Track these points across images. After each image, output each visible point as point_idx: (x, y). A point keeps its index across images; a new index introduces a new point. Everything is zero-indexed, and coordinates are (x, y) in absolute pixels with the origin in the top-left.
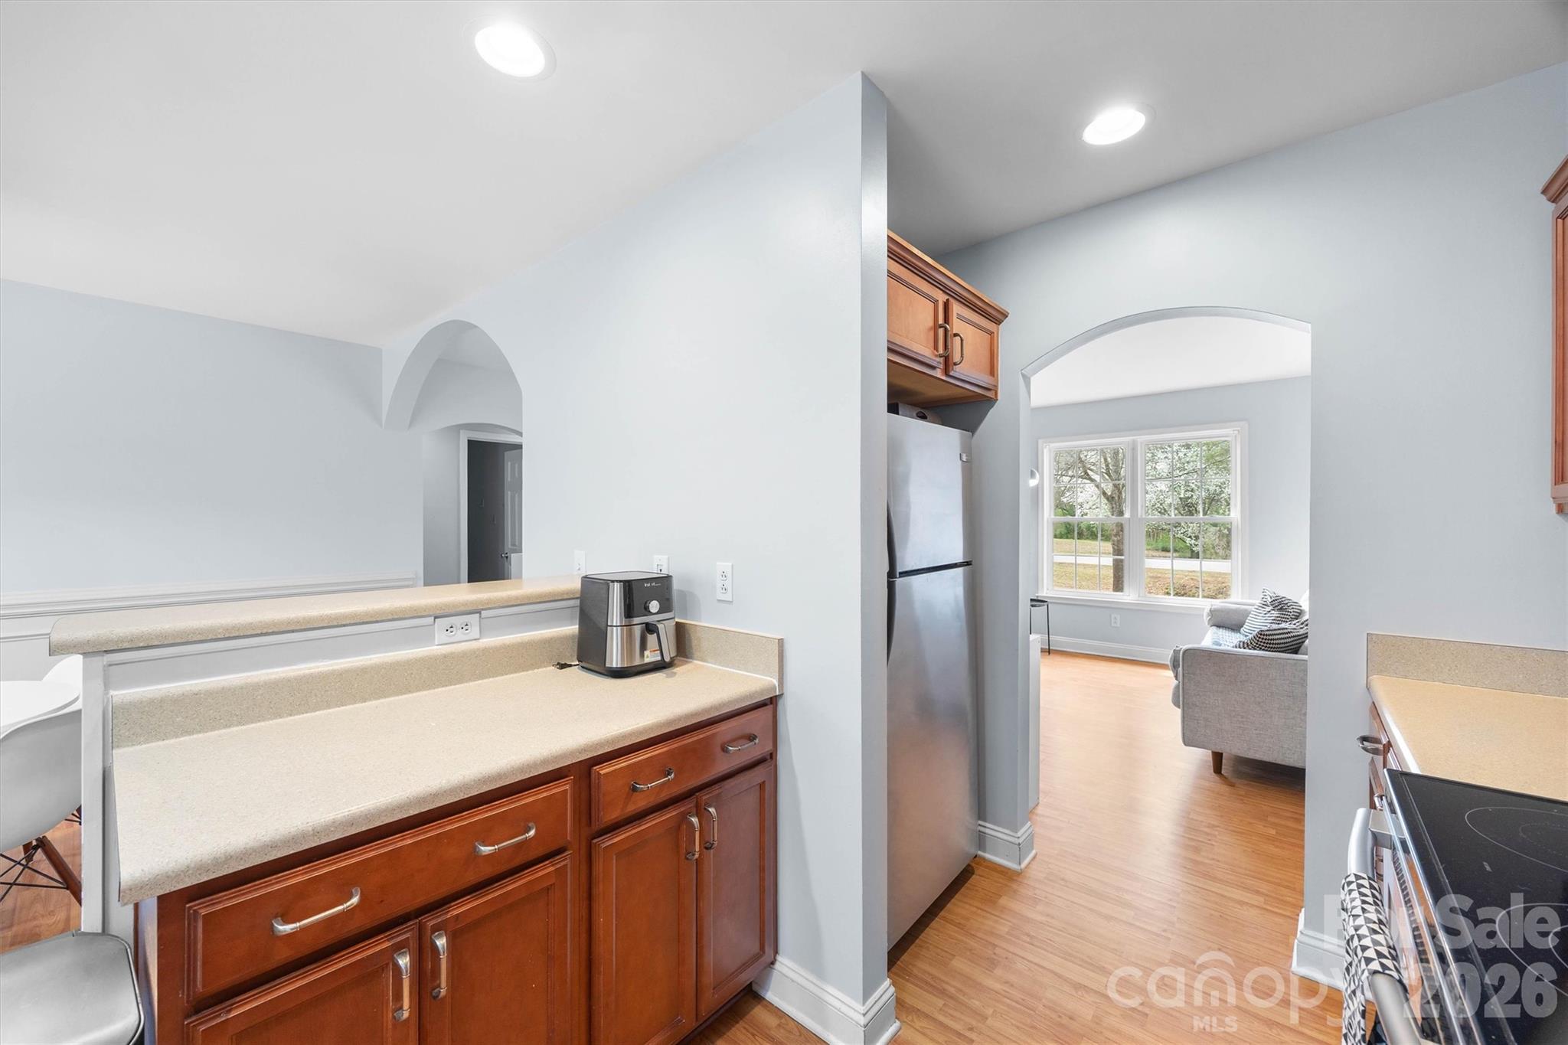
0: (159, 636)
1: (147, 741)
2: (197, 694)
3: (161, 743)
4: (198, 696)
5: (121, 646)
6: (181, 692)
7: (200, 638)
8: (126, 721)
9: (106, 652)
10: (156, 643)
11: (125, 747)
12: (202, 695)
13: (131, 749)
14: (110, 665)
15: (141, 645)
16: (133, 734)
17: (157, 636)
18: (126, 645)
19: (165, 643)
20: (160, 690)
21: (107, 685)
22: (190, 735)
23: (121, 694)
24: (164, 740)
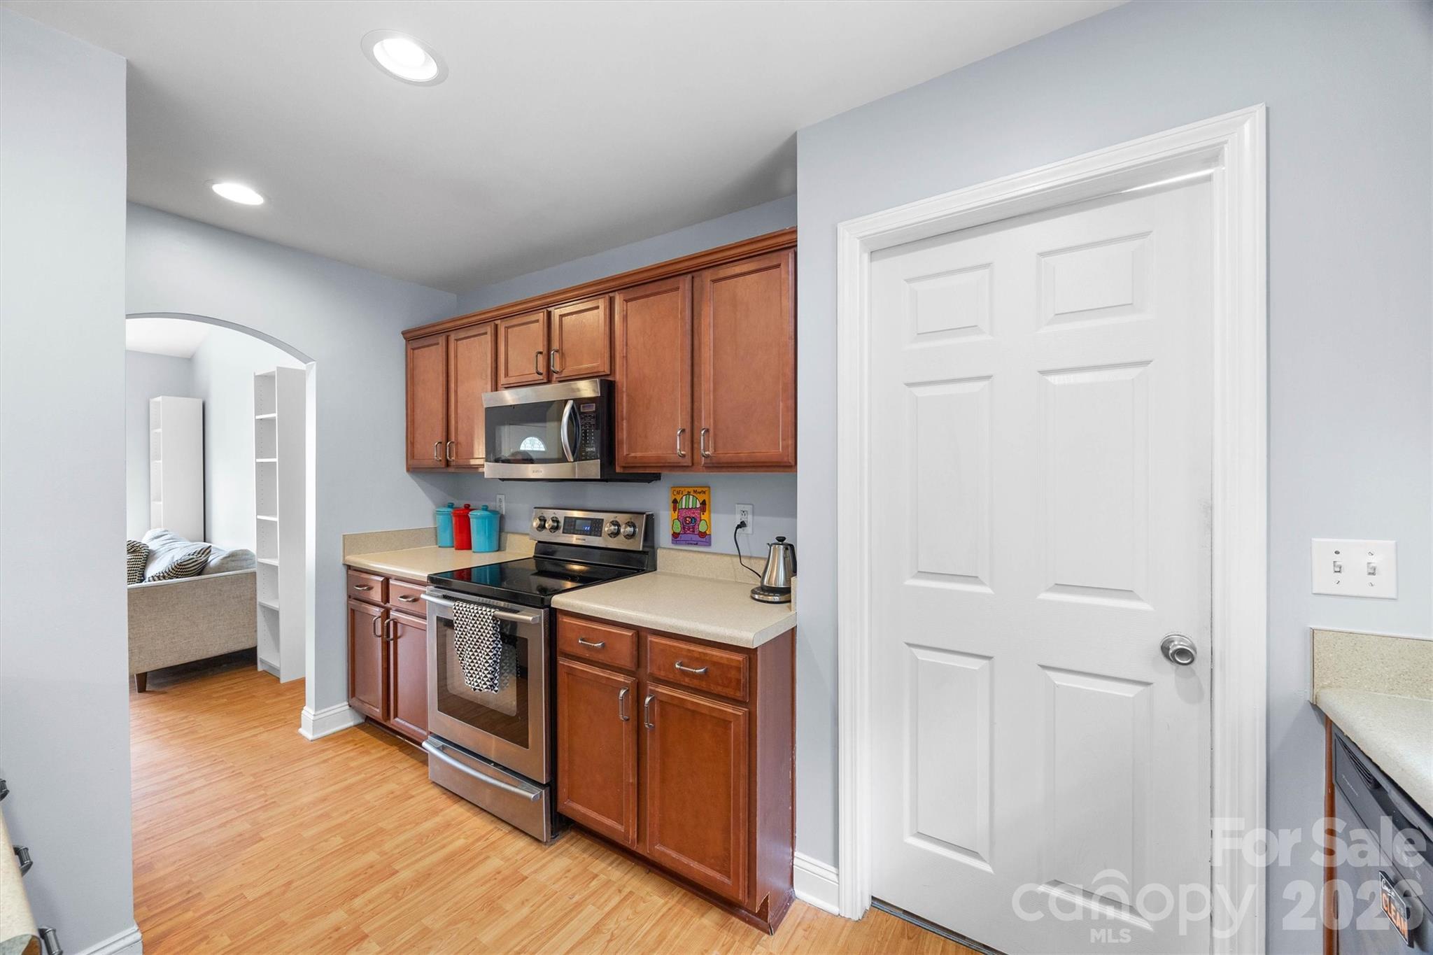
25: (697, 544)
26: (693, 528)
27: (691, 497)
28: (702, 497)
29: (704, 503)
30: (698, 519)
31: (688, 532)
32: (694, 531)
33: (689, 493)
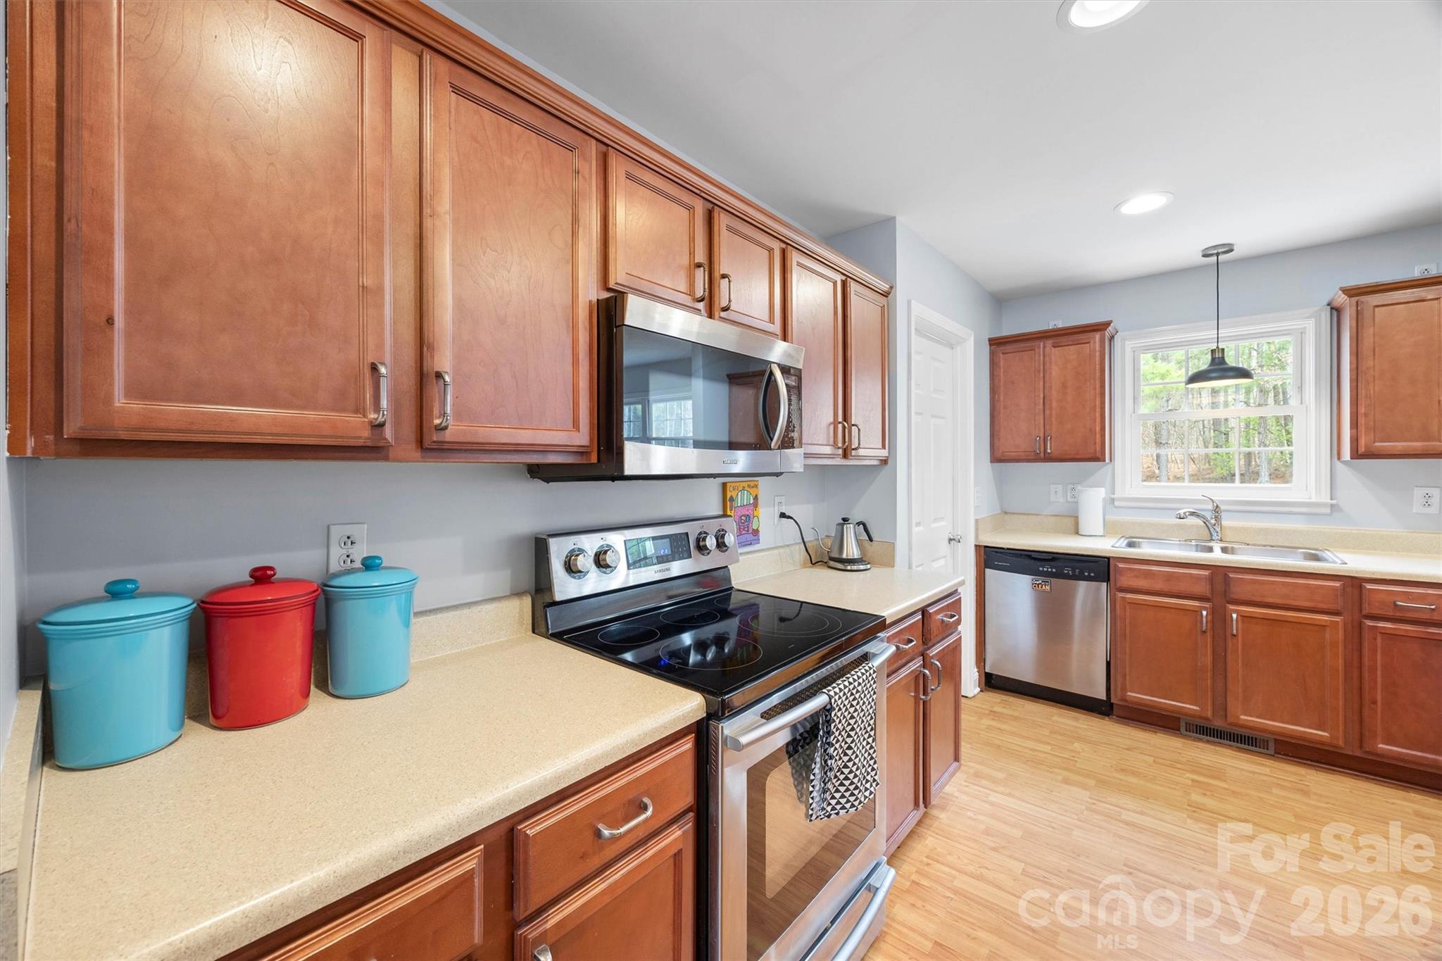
25: (751, 544)
26: (748, 527)
27: (746, 492)
28: (753, 491)
29: (756, 498)
30: (752, 517)
31: (744, 532)
32: (748, 531)
33: (744, 489)
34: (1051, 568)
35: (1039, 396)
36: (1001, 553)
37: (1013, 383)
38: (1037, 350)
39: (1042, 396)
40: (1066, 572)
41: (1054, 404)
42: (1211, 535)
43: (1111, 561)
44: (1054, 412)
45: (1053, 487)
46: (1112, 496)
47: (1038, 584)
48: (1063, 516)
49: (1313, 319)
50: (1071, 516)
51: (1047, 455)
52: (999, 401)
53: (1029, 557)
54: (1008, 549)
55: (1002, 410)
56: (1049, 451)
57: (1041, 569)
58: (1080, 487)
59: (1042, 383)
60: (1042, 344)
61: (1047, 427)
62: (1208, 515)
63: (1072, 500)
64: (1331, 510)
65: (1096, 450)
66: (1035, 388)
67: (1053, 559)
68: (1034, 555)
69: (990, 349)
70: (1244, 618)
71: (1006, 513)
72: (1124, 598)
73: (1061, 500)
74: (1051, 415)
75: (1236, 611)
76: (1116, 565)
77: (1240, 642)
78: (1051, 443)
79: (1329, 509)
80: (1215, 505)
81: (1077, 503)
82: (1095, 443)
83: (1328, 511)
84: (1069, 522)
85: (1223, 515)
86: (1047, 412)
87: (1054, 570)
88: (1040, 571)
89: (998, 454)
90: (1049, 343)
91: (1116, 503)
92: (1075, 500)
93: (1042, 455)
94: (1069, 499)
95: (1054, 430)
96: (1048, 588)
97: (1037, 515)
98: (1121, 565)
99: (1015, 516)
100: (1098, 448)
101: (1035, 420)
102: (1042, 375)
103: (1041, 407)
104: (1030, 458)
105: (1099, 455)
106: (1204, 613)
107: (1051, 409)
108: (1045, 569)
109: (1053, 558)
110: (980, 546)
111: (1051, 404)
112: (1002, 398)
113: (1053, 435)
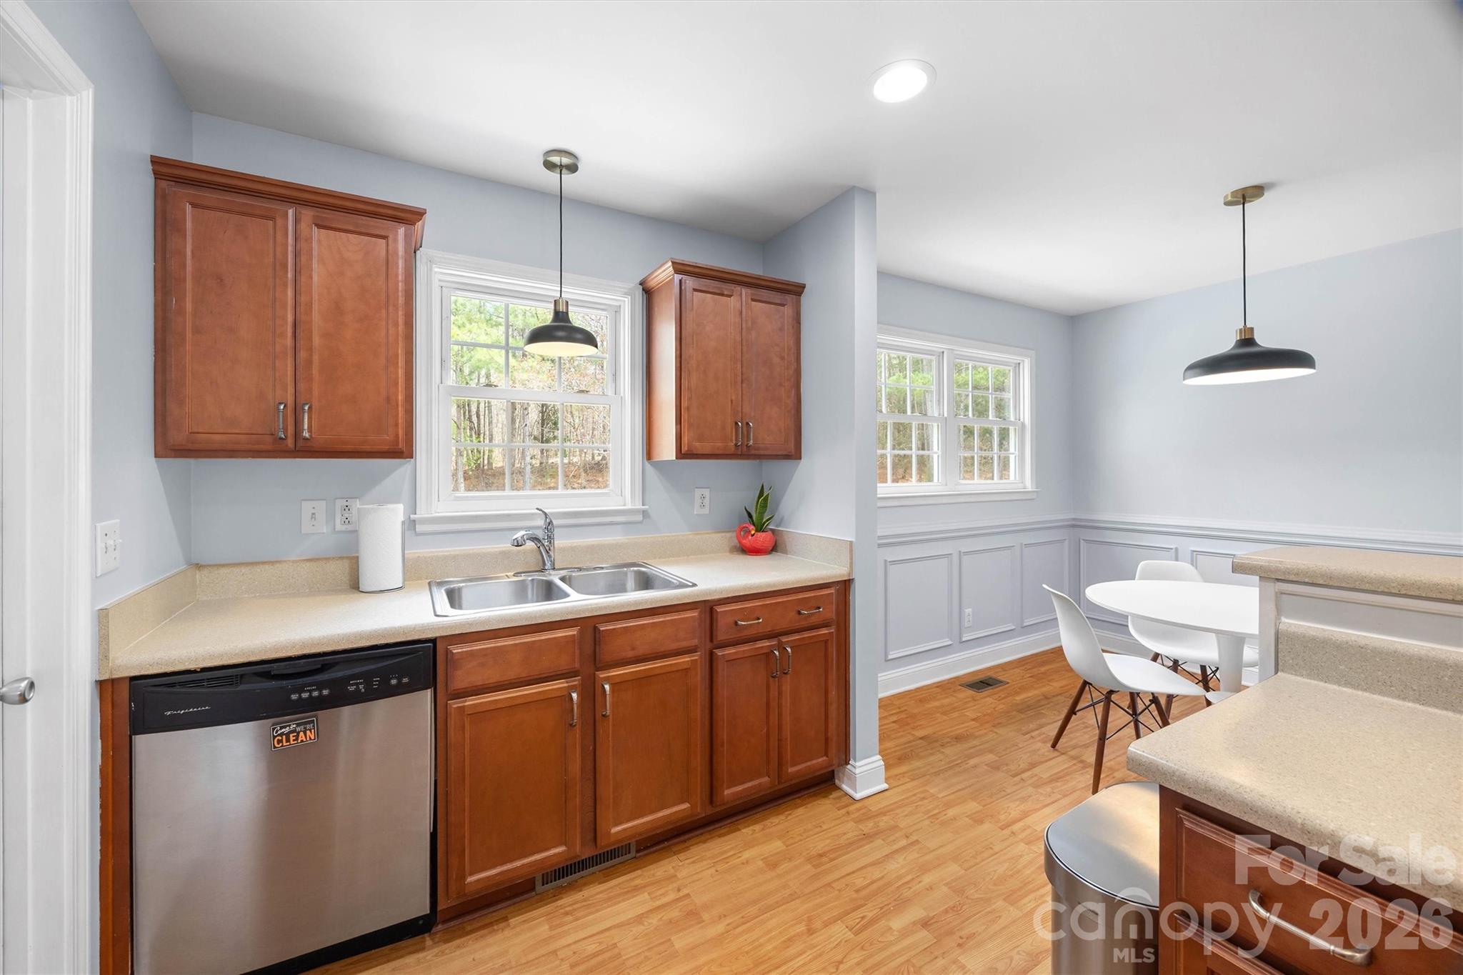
0: (1324, 575)
1: (1309, 676)
2: (1362, 648)
3: (1322, 684)
4: (1363, 650)
5: (1287, 577)
6: (1345, 640)
7: (1367, 587)
8: (1290, 650)
9: (1278, 580)
10: (1321, 582)
11: (1289, 674)
12: (1369, 651)
13: (1293, 677)
14: (1282, 593)
15: (1307, 580)
16: (1297, 665)
17: (1322, 576)
18: (1292, 578)
19: (1330, 584)
20: (1324, 630)
21: (1279, 611)
22: (1355, 689)
23: (1290, 623)
24: (1326, 682)
34: (320, 689)
35: (284, 318)
36: (183, 684)
37: (220, 280)
38: (279, 222)
39: (290, 318)
40: (352, 688)
41: (316, 341)
42: (544, 564)
43: (440, 646)
44: (316, 358)
45: (307, 507)
46: (412, 516)
47: (288, 735)
48: (327, 559)
49: (630, 297)
50: (341, 558)
51: (300, 443)
52: (181, 311)
53: (267, 676)
54: (204, 670)
55: (189, 335)
56: (306, 434)
57: (294, 697)
58: (357, 505)
59: (290, 293)
60: (291, 212)
61: (301, 386)
62: (540, 534)
63: (344, 528)
64: (643, 517)
65: (397, 436)
66: (274, 300)
67: (324, 668)
68: (275, 669)
69: (156, 186)
70: (617, 685)
71: (199, 566)
72: (462, 709)
73: (325, 531)
74: (309, 362)
75: (607, 679)
76: (447, 652)
77: (611, 723)
78: (310, 418)
79: (641, 516)
80: (548, 520)
81: (355, 531)
82: (397, 425)
83: (640, 518)
84: (339, 570)
85: (556, 532)
86: (302, 355)
87: (325, 692)
88: (294, 701)
89: (178, 437)
90: (308, 214)
91: (419, 528)
92: (350, 528)
93: (290, 442)
94: (339, 527)
95: (316, 393)
96: (311, 735)
97: (272, 563)
98: (456, 650)
99: (223, 571)
100: (401, 433)
101: (274, 368)
102: (290, 275)
103: (289, 341)
104: (263, 447)
105: (401, 445)
106: (575, 696)
107: (310, 350)
108: (305, 695)
109: (323, 665)
110: (113, 682)
111: (310, 339)
112: (189, 307)
113: (316, 404)
